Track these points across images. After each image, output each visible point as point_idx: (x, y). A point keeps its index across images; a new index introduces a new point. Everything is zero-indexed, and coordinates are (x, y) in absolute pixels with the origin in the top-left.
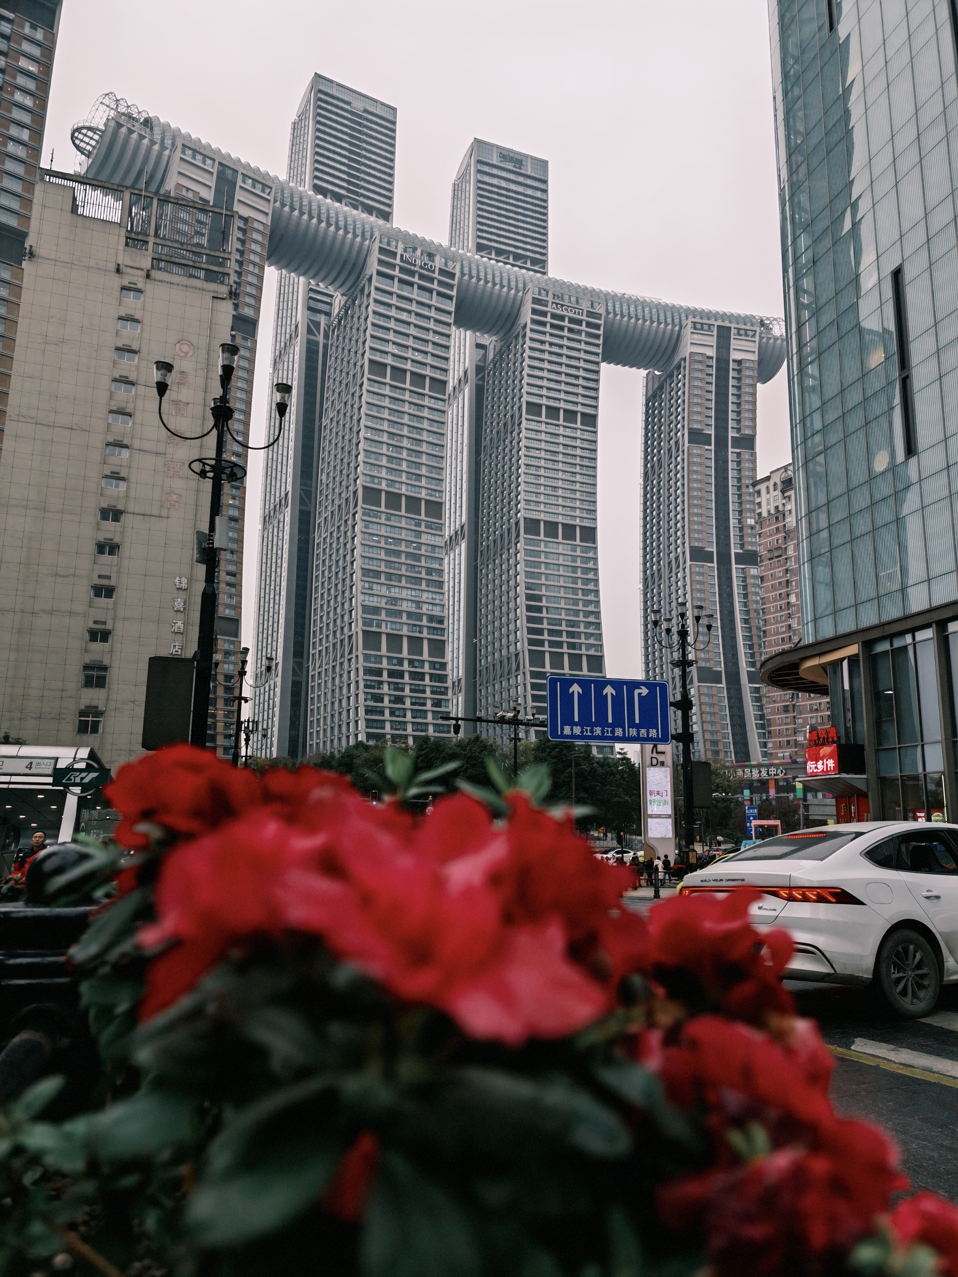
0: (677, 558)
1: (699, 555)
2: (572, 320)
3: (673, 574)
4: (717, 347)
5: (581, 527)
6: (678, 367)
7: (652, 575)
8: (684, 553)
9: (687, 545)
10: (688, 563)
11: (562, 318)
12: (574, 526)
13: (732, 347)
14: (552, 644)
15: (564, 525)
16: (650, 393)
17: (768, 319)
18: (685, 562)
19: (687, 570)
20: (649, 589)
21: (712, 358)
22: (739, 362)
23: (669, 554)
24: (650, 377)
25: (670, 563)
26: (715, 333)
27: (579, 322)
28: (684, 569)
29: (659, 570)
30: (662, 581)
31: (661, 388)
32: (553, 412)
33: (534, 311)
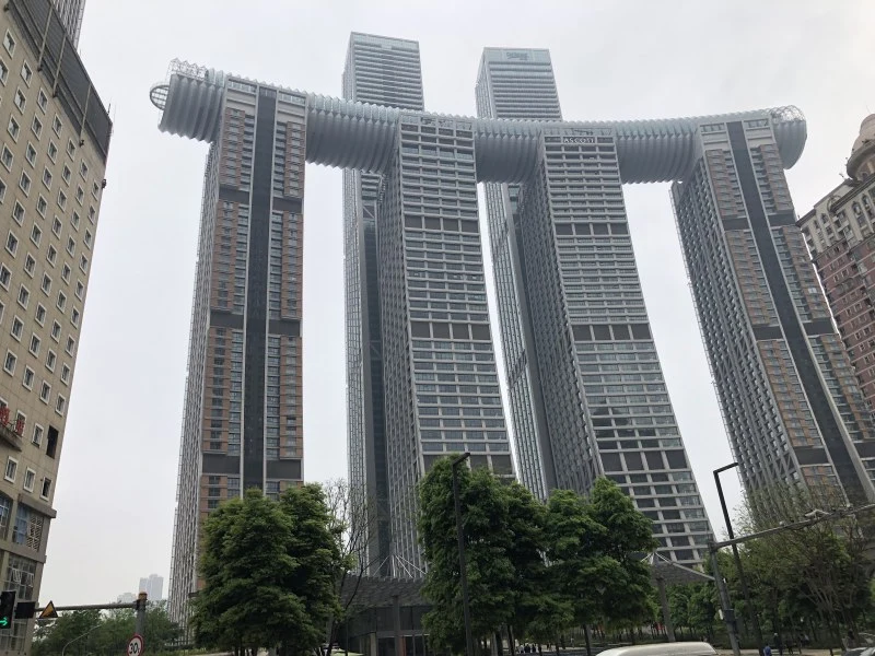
0: (742, 341)
1: (764, 332)
2: (584, 148)
3: (743, 358)
4: (732, 141)
5: (632, 325)
6: (698, 169)
7: (722, 365)
8: (748, 334)
9: (749, 325)
10: (755, 342)
11: (576, 148)
12: (625, 326)
13: (746, 138)
14: (625, 444)
15: (614, 326)
16: (678, 201)
17: (778, 109)
18: (751, 342)
19: (756, 350)
20: (723, 380)
21: (729, 152)
22: (758, 150)
23: (733, 340)
24: (675, 188)
25: (736, 348)
26: (726, 130)
27: (593, 149)
28: (752, 349)
29: (727, 359)
30: (733, 368)
31: (687, 193)
32: (583, 228)
33: (548, 148)
